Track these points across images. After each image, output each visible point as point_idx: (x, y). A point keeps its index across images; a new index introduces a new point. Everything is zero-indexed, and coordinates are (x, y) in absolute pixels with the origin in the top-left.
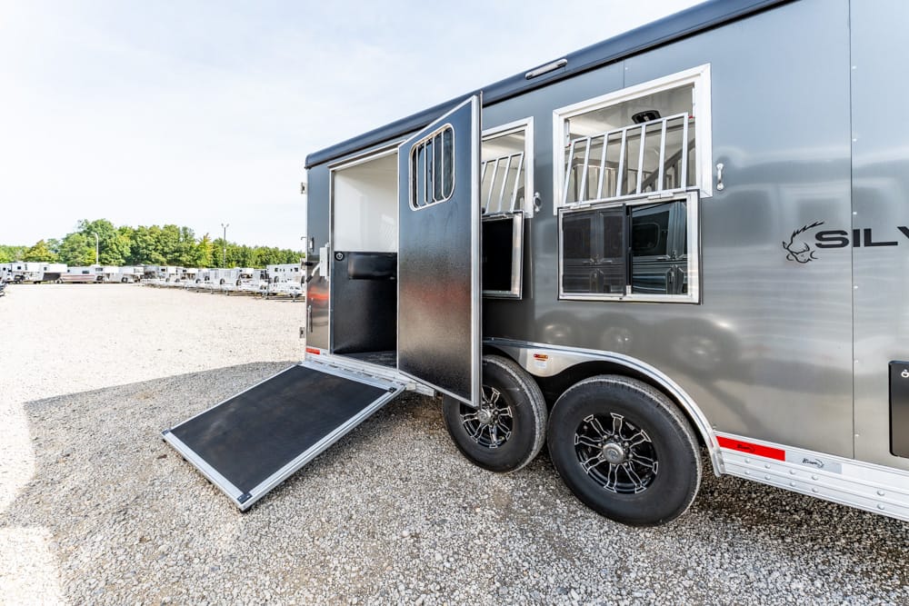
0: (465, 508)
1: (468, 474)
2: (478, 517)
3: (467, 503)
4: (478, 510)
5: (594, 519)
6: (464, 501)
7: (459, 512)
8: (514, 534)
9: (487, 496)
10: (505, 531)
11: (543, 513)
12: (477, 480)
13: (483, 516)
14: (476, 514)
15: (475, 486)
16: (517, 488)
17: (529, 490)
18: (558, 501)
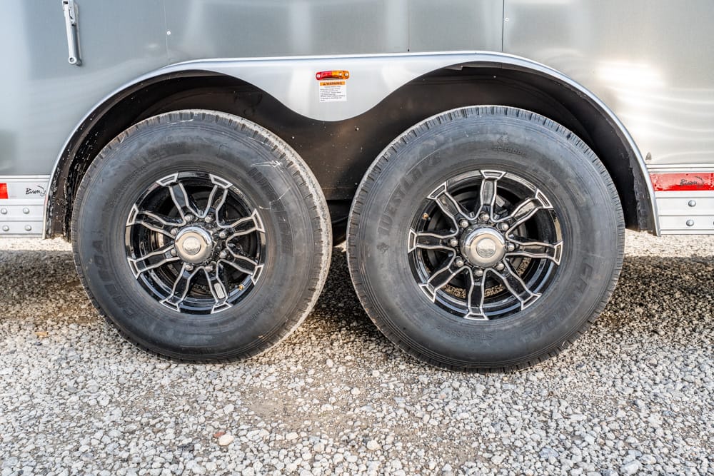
0: (191, 448)
1: (166, 381)
2: (235, 454)
3: (188, 436)
4: (224, 440)
5: (451, 381)
6: (177, 434)
7: (176, 461)
8: (338, 458)
9: (230, 408)
10: (313, 460)
11: (363, 401)
12: (191, 385)
13: (244, 447)
14: (225, 449)
15: (193, 400)
16: (285, 376)
17: (311, 372)
18: (376, 373)
